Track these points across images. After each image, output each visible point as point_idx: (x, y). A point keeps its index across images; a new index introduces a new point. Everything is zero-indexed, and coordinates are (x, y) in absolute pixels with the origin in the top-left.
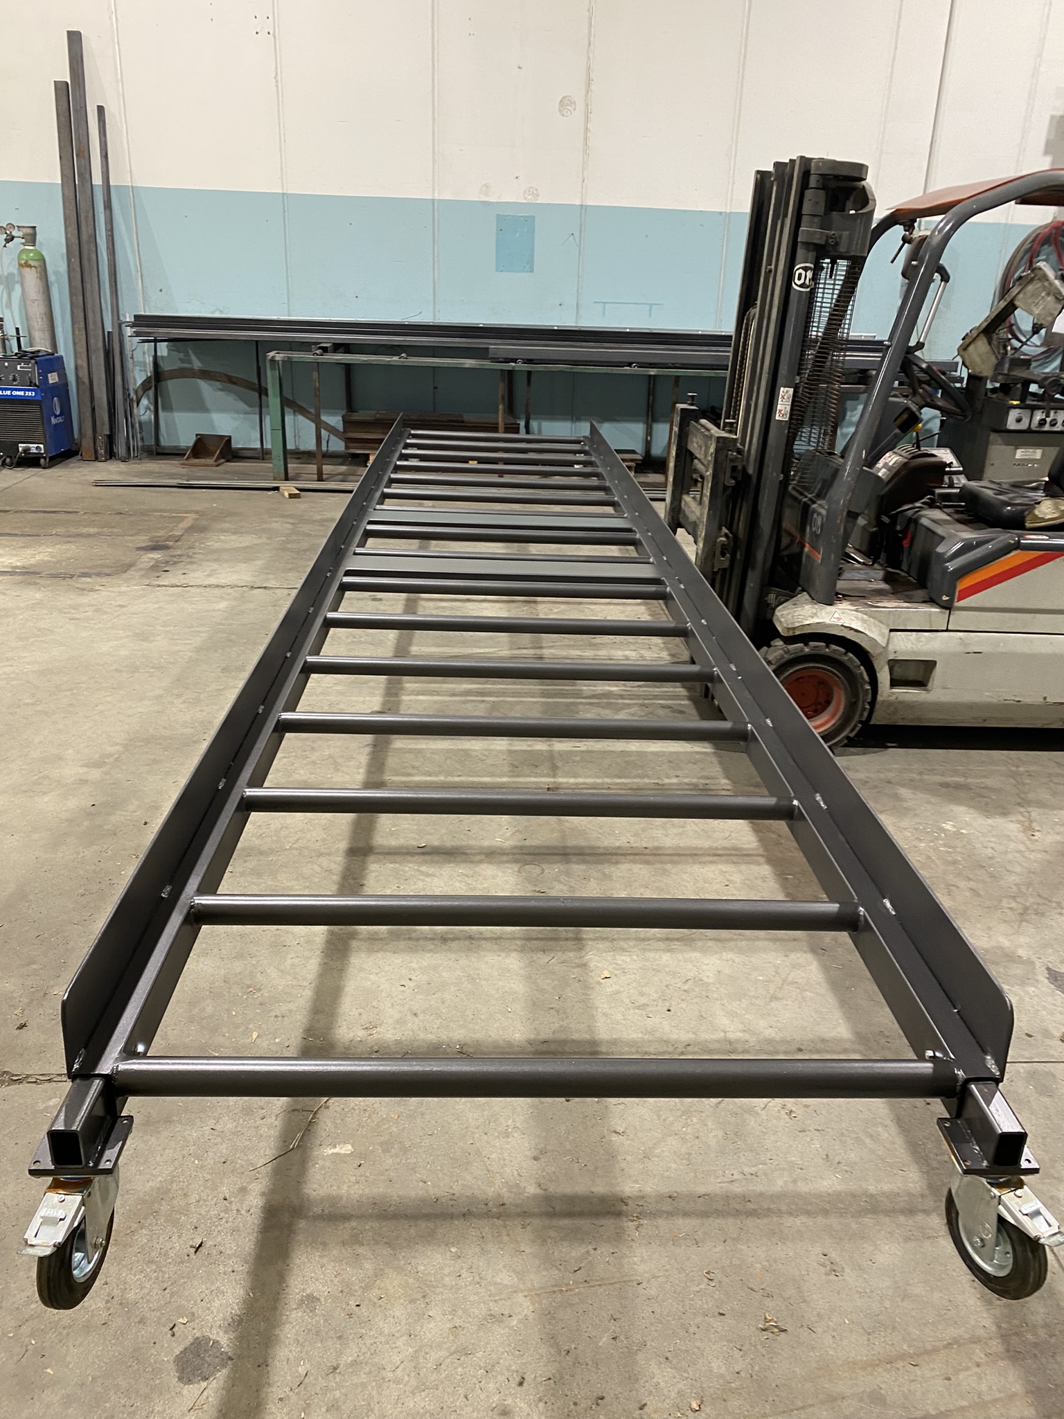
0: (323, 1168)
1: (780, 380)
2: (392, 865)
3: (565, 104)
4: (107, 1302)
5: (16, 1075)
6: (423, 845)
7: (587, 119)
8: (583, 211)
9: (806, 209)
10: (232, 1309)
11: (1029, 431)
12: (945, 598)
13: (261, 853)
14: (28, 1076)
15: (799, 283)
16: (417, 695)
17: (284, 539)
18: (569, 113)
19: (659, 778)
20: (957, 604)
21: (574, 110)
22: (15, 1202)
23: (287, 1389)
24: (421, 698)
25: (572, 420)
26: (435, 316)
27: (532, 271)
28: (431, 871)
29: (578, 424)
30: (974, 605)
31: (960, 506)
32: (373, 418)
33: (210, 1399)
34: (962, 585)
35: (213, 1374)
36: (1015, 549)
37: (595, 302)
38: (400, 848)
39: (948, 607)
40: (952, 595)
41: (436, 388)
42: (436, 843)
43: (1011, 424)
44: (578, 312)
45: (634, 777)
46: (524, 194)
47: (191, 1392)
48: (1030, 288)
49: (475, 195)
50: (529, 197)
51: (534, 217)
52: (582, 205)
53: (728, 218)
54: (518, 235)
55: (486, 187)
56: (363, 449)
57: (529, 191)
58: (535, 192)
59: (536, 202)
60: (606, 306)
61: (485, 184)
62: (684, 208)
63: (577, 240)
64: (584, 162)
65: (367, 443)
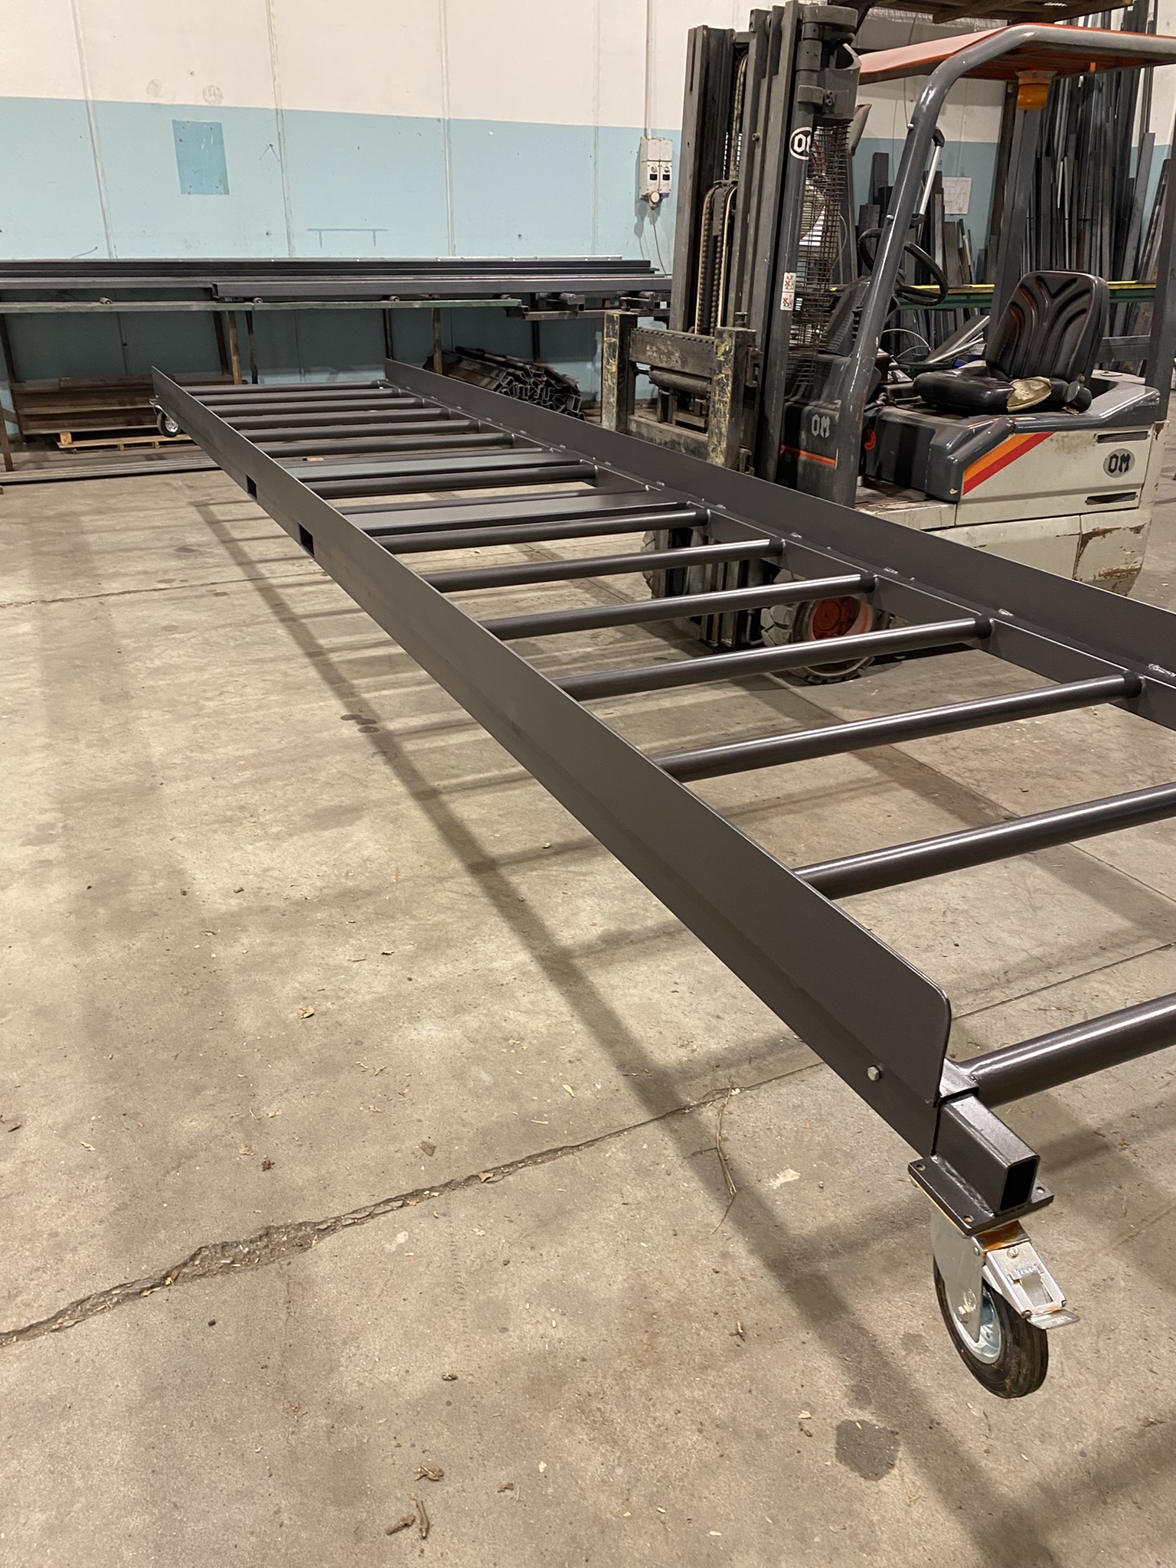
0: (787, 1203)
2: (534, 873)
4: (700, 1431)
5: (322, 1223)
6: (548, 844)
7: (269, 3)
8: (279, 116)
9: (803, 63)
10: (843, 1381)
12: (953, 492)
13: (368, 894)
14: (338, 1219)
15: (799, 150)
16: (377, 690)
17: (29, 542)
19: (723, 729)
20: (963, 497)
22: (474, 1365)
23: (983, 1438)
24: (385, 693)
25: (300, 373)
26: (110, 253)
27: (227, 192)
28: (584, 869)
29: (308, 377)
30: (978, 496)
31: (916, 401)
32: (57, 387)
33: (918, 1483)
34: (967, 477)
35: (894, 1458)
36: (1012, 433)
37: (309, 230)
38: (525, 853)
39: (955, 501)
40: (958, 488)
41: (125, 345)
42: (559, 840)
44: (289, 242)
45: (696, 732)
46: (204, 92)
47: (889, 1483)
49: (141, 96)
50: (210, 99)
51: (220, 124)
52: (277, 110)
53: (447, 124)
54: (203, 147)
55: (155, 85)
56: (49, 428)
57: (210, 91)
58: (217, 92)
59: (221, 105)
60: (322, 233)
61: (153, 81)
62: (397, 115)
63: (277, 153)
64: (272, 56)
65: (52, 420)
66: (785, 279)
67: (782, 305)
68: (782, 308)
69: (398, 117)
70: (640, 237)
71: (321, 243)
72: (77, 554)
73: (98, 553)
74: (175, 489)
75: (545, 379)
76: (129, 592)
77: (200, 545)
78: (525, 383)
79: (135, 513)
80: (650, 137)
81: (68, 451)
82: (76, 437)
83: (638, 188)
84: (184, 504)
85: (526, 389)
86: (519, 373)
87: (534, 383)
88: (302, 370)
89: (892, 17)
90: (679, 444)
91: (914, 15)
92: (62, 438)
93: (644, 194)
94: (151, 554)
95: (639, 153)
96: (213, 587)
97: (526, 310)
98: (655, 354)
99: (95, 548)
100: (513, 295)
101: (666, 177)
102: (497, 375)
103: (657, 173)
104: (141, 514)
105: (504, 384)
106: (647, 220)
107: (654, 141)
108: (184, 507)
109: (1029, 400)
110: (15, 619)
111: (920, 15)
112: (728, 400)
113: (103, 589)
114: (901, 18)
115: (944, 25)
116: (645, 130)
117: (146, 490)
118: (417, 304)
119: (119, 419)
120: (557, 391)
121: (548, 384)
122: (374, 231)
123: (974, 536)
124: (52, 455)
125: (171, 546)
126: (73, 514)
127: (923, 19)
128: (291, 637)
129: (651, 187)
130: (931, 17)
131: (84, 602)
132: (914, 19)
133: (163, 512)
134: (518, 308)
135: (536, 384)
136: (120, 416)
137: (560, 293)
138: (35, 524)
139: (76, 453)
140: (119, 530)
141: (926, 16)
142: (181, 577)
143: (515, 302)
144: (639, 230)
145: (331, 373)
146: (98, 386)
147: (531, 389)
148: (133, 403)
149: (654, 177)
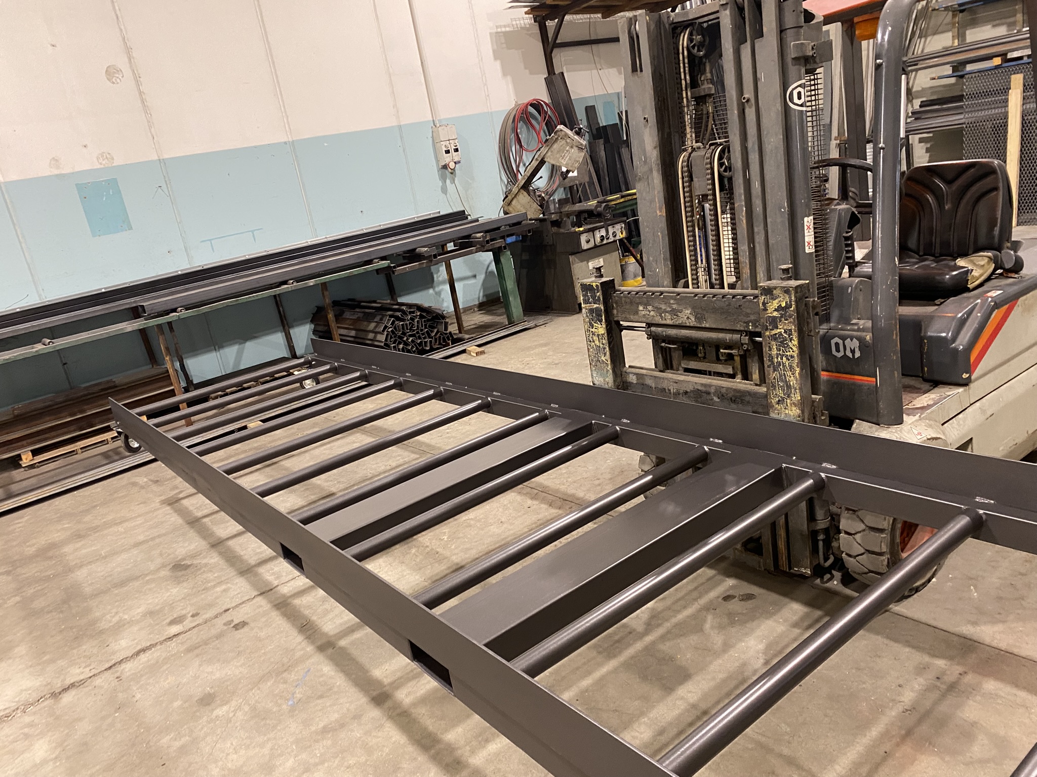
1: (799, 210)
3: (111, 73)
7: (138, 84)
8: (162, 164)
9: (789, 22)
11: (596, 247)
12: (965, 376)
15: (800, 102)
18: (118, 80)
20: (973, 377)
21: (123, 77)
25: (215, 350)
26: (40, 296)
27: (131, 228)
29: (222, 351)
30: (982, 371)
34: (972, 359)
36: (995, 309)
37: (202, 241)
40: (969, 370)
41: (65, 364)
43: (585, 246)
44: (188, 255)
46: (98, 158)
48: (555, 146)
49: (44, 170)
50: (104, 162)
51: (116, 179)
52: (159, 160)
53: (293, 146)
54: (104, 199)
55: (55, 161)
56: (10, 451)
57: (102, 156)
58: (108, 156)
59: (113, 165)
60: (213, 242)
61: (53, 158)
62: (253, 145)
63: (166, 190)
64: (149, 122)
65: (11, 444)
66: (805, 224)
67: (807, 248)
68: (807, 251)
69: (255, 147)
70: (446, 194)
71: (213, 249)
72: (72, 604)
73: (95, 595)
74: (142, 487)
75: (419, 314)
76: (143, 650)
77: (193, 556)
78: (403, 320)
79: (114, 529)
80: (438, 125)
81: (32, 467)
82: (35, 453)
83: (437, 161)
84: (158, 505)
85: (406, 324)
86: (399, 314)
87: (411, 318)
88: (217, 347)
89: (575, 20)
90: (709, 393)
91: (588, 16)
92: (23, 457)
93: (443, 164)
94: (148, 582)
95: (433, 137)
96: (227, 617)
97: (394, 267)
98: (652, 313)
99: (88, 590)
100: (383, 258)
101: (456, 150)
102: (381, 319)
103: (450, 149)
104: (120, 529)
105: (389, 325)
106: (448, 181)
107: (442, 128)
108: (158, 509)
109: (981, 275)
110: (27, 736)
111: (592, 16)
112: (795, 355)
113: (114, 653)
114: (582, 19)
115: (608, 19)
116: (433, 121)
117: (116, 495)
118: (311, 282)
119: (72, 428)
120: (428, 320)
121: (421, 317)
122: (253, 231)
123: (984, 408)
124: (17, 474)
125: (163, 566)
126: (53, 546)
127: (595, 18)
128: (341, 675)
129: (447, 159)
130: (600, 15)
131: (98, 681)
132: (590, 19)
133: (140, 521)
134: (389, 267)
135: (412, 319)
136: (73, 425)
137: (415, 249)
138: (19, 570)
139: (38, 467)
140: (105, 557)
141: (596, 16)
142: (190, 610)
143: (385, 263)
144: (444, 190)
145: (240, 344)
146: (50, 406)
147: (410, 323)
148: (81, 412)
149: (448, 152)
